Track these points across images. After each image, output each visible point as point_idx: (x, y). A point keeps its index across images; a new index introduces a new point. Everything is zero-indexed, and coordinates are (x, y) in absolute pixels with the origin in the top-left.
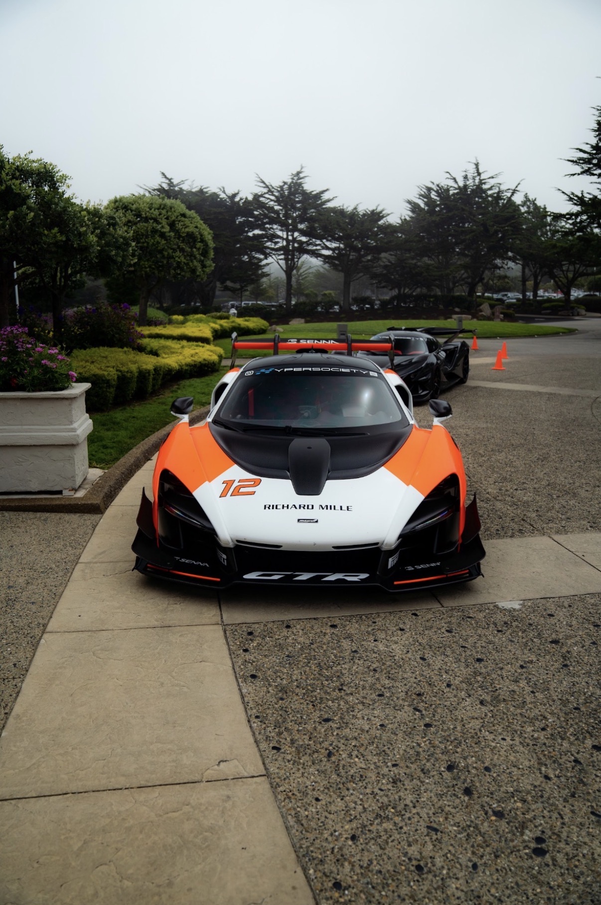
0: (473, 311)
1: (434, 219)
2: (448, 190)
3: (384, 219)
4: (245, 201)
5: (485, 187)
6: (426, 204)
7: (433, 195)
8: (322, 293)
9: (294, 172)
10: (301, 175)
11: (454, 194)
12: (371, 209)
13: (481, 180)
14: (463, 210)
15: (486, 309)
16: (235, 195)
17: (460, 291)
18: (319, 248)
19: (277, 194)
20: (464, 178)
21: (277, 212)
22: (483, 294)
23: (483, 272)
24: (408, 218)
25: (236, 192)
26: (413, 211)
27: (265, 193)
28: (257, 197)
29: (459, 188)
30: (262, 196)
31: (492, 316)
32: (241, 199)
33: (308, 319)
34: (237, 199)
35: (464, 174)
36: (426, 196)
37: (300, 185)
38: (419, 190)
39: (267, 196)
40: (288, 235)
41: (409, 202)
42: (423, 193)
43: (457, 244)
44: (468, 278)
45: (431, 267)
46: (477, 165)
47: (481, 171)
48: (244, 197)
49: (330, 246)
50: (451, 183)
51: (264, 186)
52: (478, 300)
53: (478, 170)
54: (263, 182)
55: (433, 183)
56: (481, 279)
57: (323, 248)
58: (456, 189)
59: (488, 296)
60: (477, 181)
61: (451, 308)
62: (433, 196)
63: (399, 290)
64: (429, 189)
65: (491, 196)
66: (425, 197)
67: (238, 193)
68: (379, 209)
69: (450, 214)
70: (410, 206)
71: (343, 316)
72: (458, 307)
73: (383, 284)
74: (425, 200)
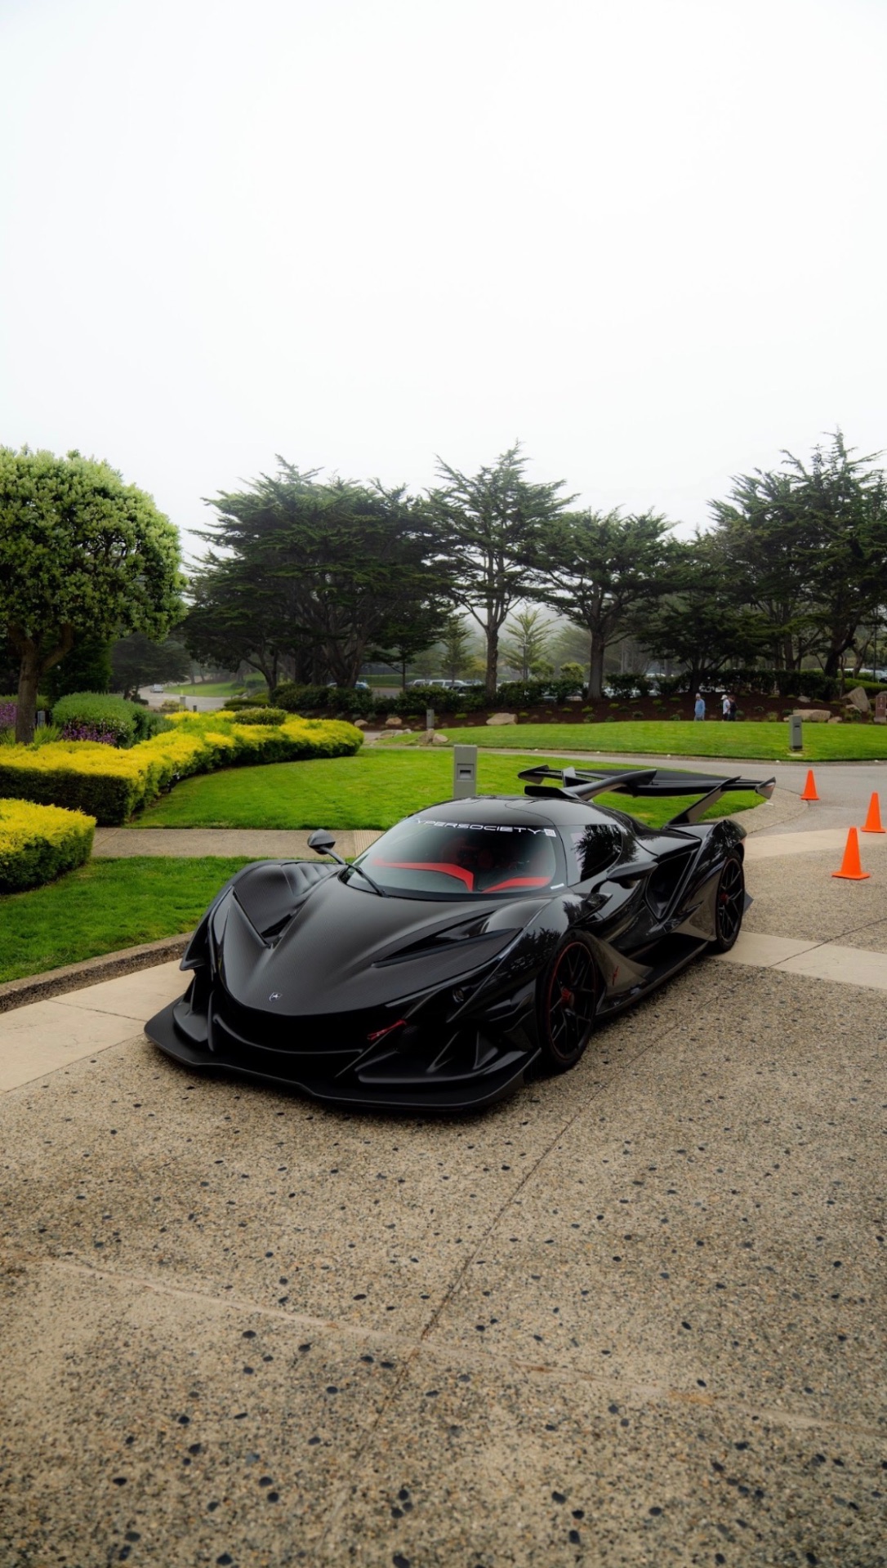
0: (834, 702)
1: (758, 533)
2: (786, 483)
3: (667, 533)
4: (417, 504)
5: (854, 476)
6: (748, 509)
7: (760, 493)
8: (563, 667)
9: (505, 453)
10: (517, 457)
11: (797, 491)
12: (639, 514)
13: (846, 465)
14: (813, 516)
15: (859, 699)
16: (397, 493)
17: (813, 664)
18: (550, 585)
19: (471, 489)
20: (815, 460)
21: (469, 522)
22: (857, 670)
23: (853, 630)
24: (712, 533)
25: (400, 486)
26: (721, 521)
27: (454, 490)
28: (438, 498)
29: (807, 478)
30: (448, 494)
31: (870, 712)
32: (409, 500)
33: (524, 714)
34: (402, 500)
35: (815, 452)
36: (749, 496)
37: (514, 475)
38: (734, 484)
39: (456, 494)
40: (491, 563)
41: (718, 506)
42: (741, 490)
43: (804, 578)
44: (824, 640)
45: (752, 621)
46: (839, 438)
47: (846, 448)
48: (415, 496)
49: (569, 583)
50: (792, 470)
51: (450, 476)
52: (847, 680)
53: (841, 447)
54: (449, 470)
55: (760, 472)
56: (851, 643)
57: (558, 587)
58: (800, 480)
59: (866, 674)
60: (839, 466)
61: (791, 696)
62: (759, 495)
63: (695, 664)
64: (753, 483)
65: (867, 491)
66: (744, 497)
67: (403, 490)
68: (655, 515)
69: (790, 525)
70: (717, 512)
71: (588, 709)
72: (806, 695)
73: (665, 652)
74: (746, 501)
